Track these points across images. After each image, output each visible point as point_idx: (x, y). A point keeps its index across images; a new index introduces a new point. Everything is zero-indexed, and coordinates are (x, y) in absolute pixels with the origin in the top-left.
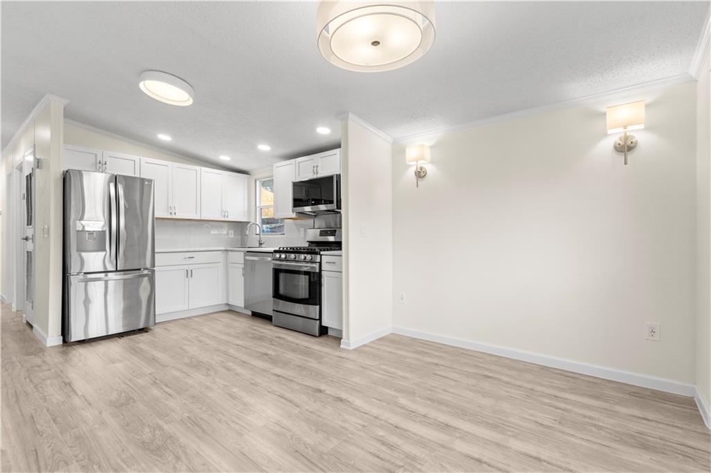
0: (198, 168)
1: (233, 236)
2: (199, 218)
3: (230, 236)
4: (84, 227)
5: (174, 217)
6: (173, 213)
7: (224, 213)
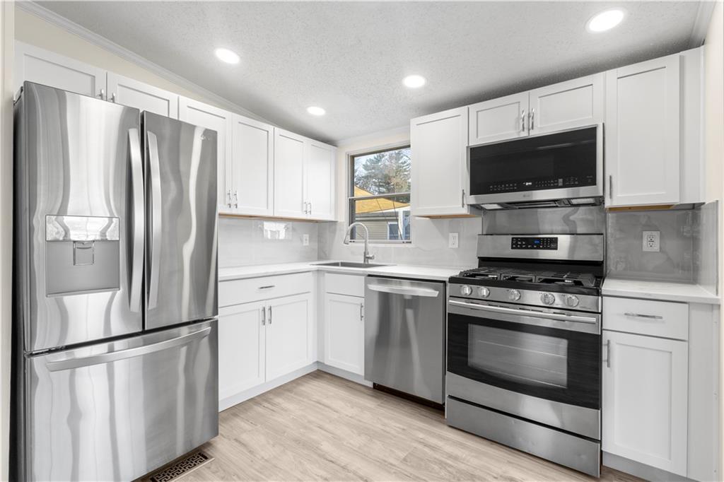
0: (270, 128)
1: (308, 244)
2: (271, 215)
3: (304, 244)
4: (67, 232)
5: (234, 211)
6: (233, 203)
7: (305, 205)
